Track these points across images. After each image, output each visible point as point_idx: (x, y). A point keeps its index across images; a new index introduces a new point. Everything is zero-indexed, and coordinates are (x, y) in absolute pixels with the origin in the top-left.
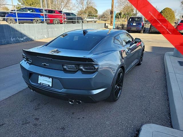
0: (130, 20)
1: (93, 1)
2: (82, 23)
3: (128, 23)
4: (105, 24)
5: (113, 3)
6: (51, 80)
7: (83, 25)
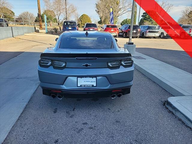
0: (65, 24)
1: (7, 1)
2: (6, 26)
3: (64, 27)
4: (35, 28)
5: (40, 6)
6: (94, 79)
7: (13, 29)
